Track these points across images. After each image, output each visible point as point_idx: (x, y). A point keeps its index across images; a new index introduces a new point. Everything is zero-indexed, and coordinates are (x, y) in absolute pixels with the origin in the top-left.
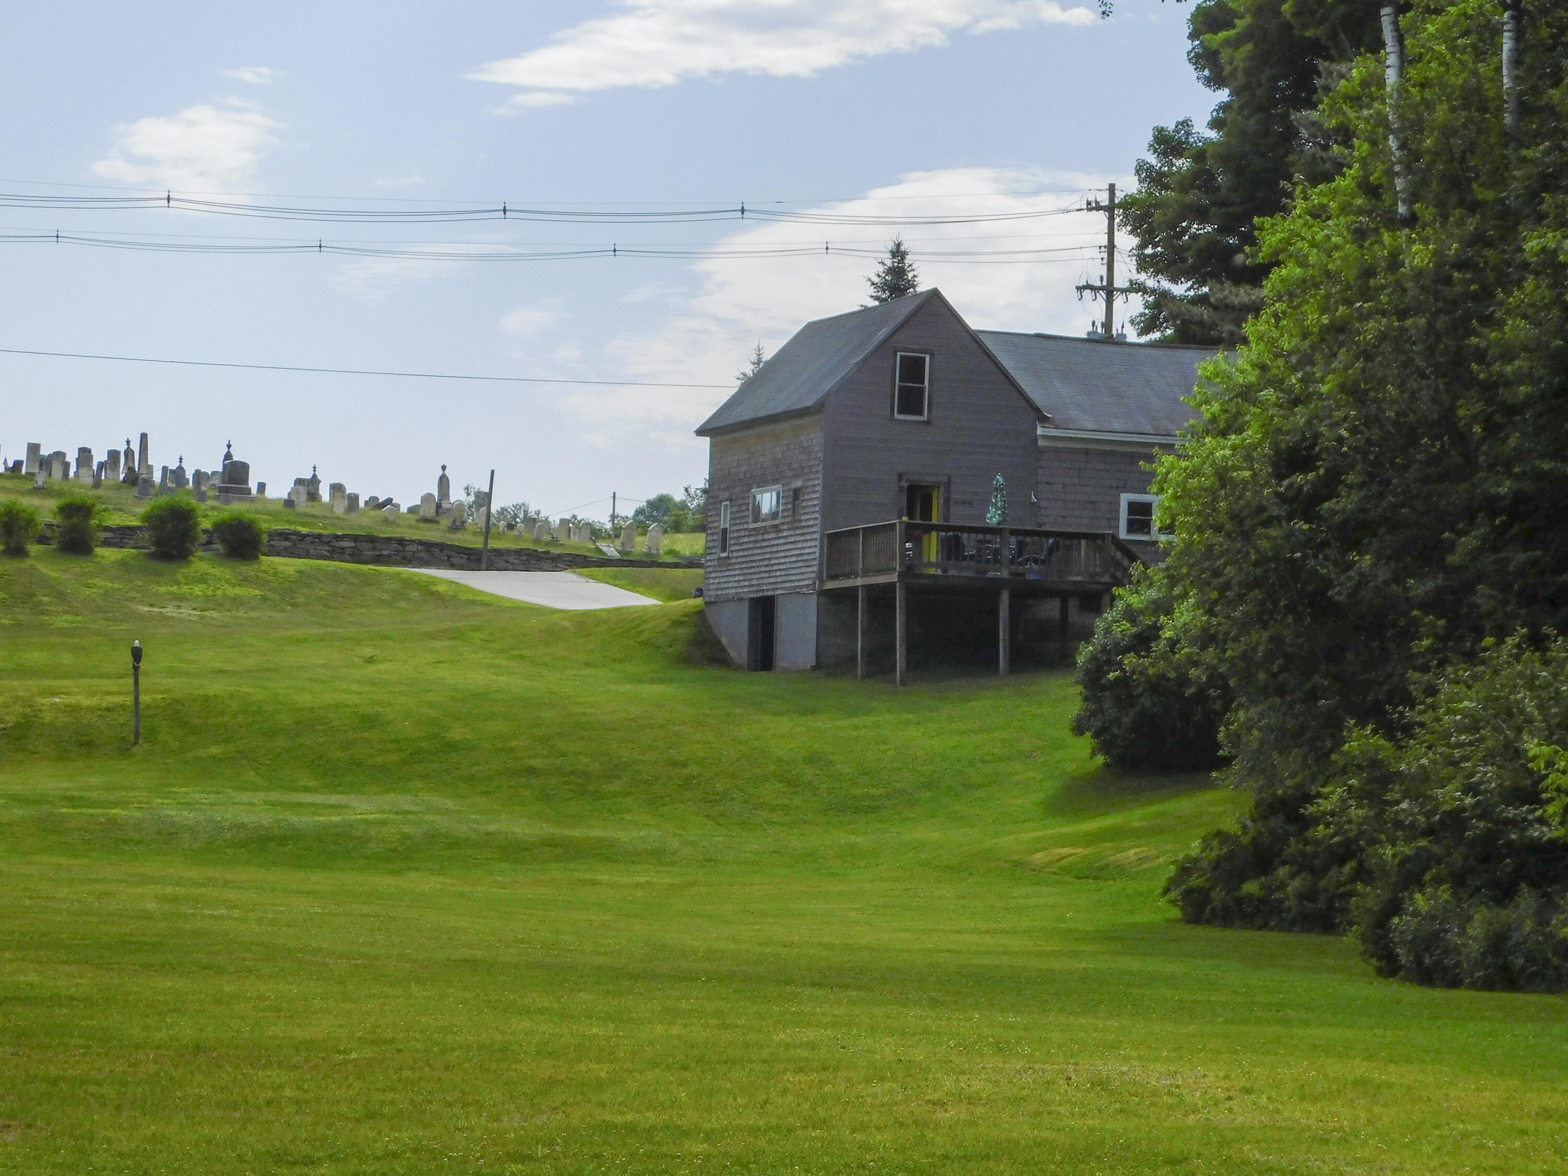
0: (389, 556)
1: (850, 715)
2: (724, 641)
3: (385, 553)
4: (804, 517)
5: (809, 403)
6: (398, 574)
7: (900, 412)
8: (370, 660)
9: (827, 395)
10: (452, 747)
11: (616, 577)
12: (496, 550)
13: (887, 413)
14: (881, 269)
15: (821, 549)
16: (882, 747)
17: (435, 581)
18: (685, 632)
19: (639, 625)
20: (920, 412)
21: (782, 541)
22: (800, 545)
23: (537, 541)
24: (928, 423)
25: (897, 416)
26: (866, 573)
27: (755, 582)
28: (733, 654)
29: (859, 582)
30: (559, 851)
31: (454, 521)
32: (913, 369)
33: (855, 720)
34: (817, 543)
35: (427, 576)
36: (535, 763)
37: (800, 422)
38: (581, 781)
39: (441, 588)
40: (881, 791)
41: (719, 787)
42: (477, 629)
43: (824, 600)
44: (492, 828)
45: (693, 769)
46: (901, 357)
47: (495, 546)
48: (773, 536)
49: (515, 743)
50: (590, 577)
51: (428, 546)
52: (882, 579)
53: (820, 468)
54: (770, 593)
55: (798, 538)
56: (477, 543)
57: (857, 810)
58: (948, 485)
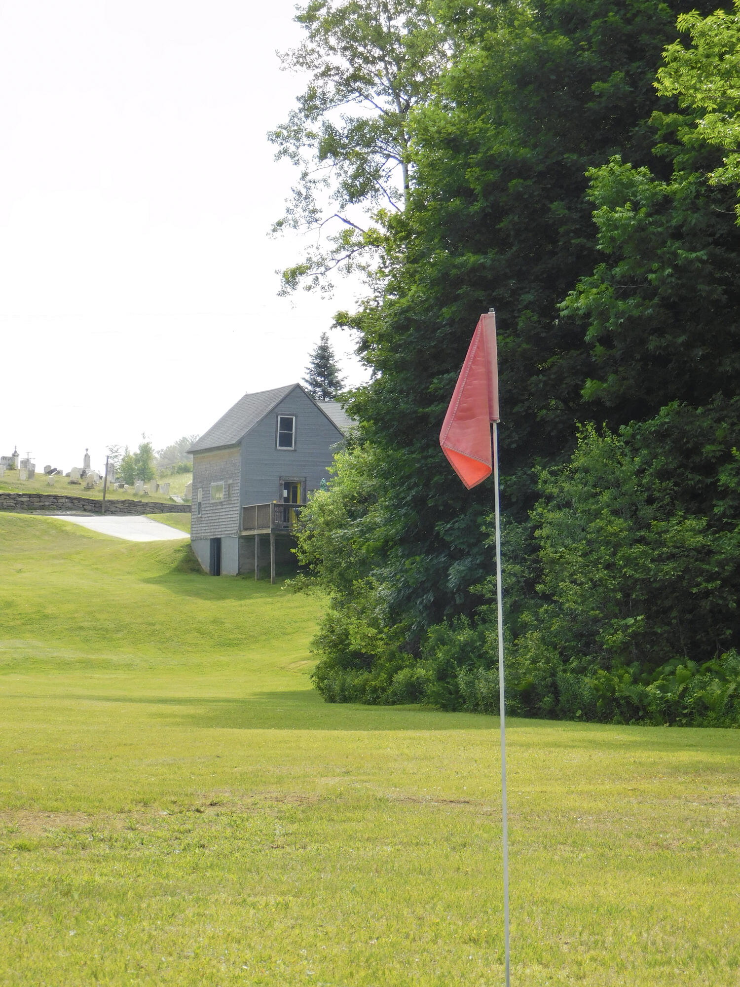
0: (49, 506)
1: (240, 599)
2: (200, 560)
3: (47, 504)
4: (233, 499)
5: (234, 442)
6: (46, 520)
7: (280, 445)
8: (20, 571)
9: (243, 438)
10: (46, 617)
11: (168, 520)
12: (110, 501)
13: (274, 446)
14: (316, 347)
15: (240, 514)
16: (250, 615)
17: (66, 523)
18: (181, 556)
19: (158, 552)
20: (290, 445)
21: (224, 510)
22: (232, 513)
23: (135, 495)
24: (295, 451)
25: (279, 448)
26: (259, 528)
27: (213, 530)
28: (203, 567)
29: (255, 532)
30: (84, 665)
31: (88, 484)
32: (287, 424)
33: (242, 602)
34: (238, 512)
35: (63, 521)
36: (85, 624)
37: (232, 450)
38: (104, 633)
39: (68, 528)
40: (244, 636)
41: (168, 635)
42: (78, 553)
43: (242, 541)
44: (55, 655)
45: (157, 627)
46: (281, 418)
47: (110, 499)
48: (220, 507)
49: (76, 615)
50: (154, 520)
51: (71, 499)
52: (265, 531)
53: (240, 474)
54: (219, 537)
55: (231, 509)
56: (98, 496)
57: (229, 645)
58: (305, 482)
